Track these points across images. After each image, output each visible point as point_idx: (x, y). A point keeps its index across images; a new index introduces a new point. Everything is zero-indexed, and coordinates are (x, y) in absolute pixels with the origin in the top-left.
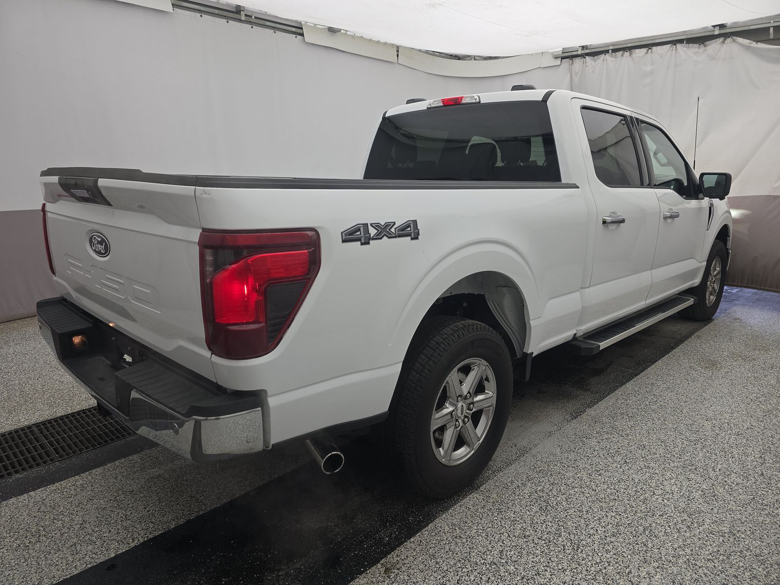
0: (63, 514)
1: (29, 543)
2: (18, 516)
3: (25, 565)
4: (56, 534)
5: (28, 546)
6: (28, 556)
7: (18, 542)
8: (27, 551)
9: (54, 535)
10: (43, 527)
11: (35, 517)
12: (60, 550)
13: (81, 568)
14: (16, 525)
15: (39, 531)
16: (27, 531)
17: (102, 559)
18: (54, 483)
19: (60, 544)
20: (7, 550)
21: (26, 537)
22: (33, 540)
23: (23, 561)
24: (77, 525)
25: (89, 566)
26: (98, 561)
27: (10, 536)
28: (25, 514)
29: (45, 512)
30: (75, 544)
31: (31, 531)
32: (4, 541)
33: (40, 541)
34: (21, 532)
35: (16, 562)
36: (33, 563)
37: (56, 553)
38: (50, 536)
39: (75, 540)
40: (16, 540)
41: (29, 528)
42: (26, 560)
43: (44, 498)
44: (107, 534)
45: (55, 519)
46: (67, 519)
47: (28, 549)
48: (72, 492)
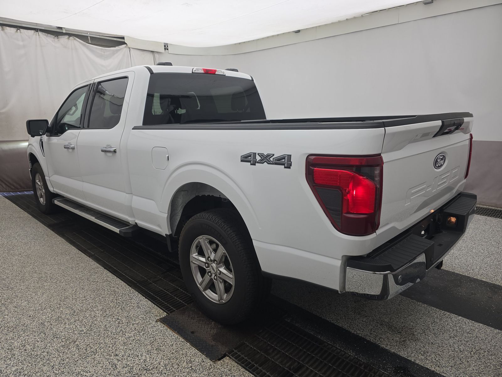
0: (454, 350)
1: (486, 352)
2: (475, 371)
3: (498, 345)
4: (469, 345)
5: (488, 351)
6: (492, 347)
7: (490, 357)
8: (491, 350)
9: (471, 345)
10: (470, 353)
11: (468, 362)
12: (477, 337)
13: (477, 325)
14: (482, 367)
15: (475, 353)
16: (480, 358)
17: (465, 319)
18: (433, 371)
19: (474, 339)
20: (499, 358)
21: (484, 356)
22: (482, 352)
23: (497, 347)
24: (456, 339)
25: (474, 322)
26: (468, 320)
27: (491, 364)
28: (471, 369)
29: (461, 359)
30: (468, 333)
31: (478, 357)
32: (496, 364)
33: (480, 348)
34: (483, 360)
35: (500, 349)
36: (493, 342)
37: (480, 337)
38: (473, 346)
39: (466, 334)
40: (490, 359)
41: (477, 359)
42: (495, 346)
43: (450, 367)
44: (451, 324)
45: (461, 351)
46: (456, 346)
47: (489, 350)
48: (433, 356)
